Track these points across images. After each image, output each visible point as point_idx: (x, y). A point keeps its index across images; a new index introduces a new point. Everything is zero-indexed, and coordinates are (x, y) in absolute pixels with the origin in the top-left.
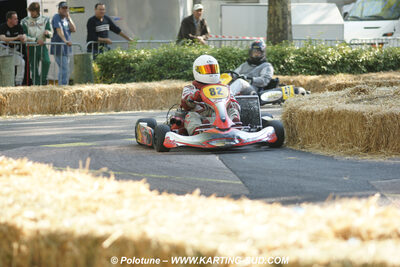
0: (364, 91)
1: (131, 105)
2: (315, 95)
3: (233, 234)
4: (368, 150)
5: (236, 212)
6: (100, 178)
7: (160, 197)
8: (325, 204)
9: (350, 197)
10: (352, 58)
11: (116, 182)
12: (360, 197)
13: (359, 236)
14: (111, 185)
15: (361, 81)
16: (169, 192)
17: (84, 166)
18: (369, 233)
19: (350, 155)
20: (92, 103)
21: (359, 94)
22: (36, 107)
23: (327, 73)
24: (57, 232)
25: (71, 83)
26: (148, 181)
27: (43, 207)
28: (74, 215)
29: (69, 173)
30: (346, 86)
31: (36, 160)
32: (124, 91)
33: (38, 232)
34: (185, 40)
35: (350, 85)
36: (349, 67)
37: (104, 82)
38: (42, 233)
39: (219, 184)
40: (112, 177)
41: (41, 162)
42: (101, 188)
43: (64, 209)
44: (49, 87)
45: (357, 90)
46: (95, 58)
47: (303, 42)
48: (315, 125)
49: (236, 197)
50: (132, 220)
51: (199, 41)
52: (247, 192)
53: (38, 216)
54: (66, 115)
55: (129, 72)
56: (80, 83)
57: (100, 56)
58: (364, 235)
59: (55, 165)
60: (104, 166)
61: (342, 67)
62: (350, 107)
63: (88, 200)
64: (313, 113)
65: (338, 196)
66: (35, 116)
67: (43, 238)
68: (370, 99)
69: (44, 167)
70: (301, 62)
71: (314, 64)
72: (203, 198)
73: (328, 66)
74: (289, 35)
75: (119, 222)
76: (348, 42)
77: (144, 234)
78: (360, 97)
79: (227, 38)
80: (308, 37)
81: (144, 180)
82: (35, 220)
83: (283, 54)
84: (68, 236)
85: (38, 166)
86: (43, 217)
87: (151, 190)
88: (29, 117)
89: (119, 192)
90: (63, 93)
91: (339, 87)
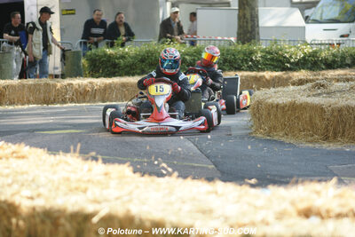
0: (323, 86)
1: (116, 96)
2: (279, 89)
3: (207, 212)
4: (326, 138)
5: (210, 193)
6: (89, 162)
7: (143, 179)
8: (289, 186)
9: (311, 181)
10: (313, 56)
11: (103, 165)
12: (320, 181)
13: (319, 214)
14: (98, 167)
15: (320, 77)
16: (150, 174)
17: (75, 151)
18: (328, 211)
19: (311, 142)
20: (82, 95)
21: (319, 88)
22: (31, 98)
23: (290, 69)
24: (51, 209)
25: (63, 76)
26: (131, 165)
27: (38, 187)
28: (66, 194)
29: (61, 157)
30: (307, 81)
31: (32, 145)
32: (110, 84)
33: (34, 209)
34: (164, 39)
35: (311, 81)
36: (309, 65)
37: (93, 76)
38: (38, 210)
39: (194, 167)
40: (100, 161)
41: (37, 147)
42: (89, 170)
43: (58, 188)
44: (44, 80)
45: (317, 85)
46: (84, 55)
47: (269, 42)
48: (279, 116)
49: (210, 179)
50: (117, 199)
51: (177, 40)
52: (220, 175)
53: (34, 194)
54: (58, 105)
55: (114, 68)
56: (71, 77)
57: (89, 53)
58: (324, 214)
59: (49, 150)
60: (93, 150)
61: (304, 64)
62: (311, 100)
63: (79, 180)
64: (277, 105)
65: (300, 179)
66: (31, 106)
67: (38, 214)
68: (328, 93)
69: (40, 151)
70: (267, 59)
71: (278, 61)
72: (181, 180)
73: (291, 64)
74: (257, 36)
75: (106, 200)
76: (309, 42)
77: (128, 211)
78: (319, 91)
79: (201, 38)
80: (273, 38)
81: (128, 164)
82: (32, 198)
83: (252, 53)
84: (61, 213)
85: (34, 149)
86: (39, 195)
87: (134, 172)
88: (26, 106)
89: (106, 174)
90: (56, 86)
91: (301, 82)
